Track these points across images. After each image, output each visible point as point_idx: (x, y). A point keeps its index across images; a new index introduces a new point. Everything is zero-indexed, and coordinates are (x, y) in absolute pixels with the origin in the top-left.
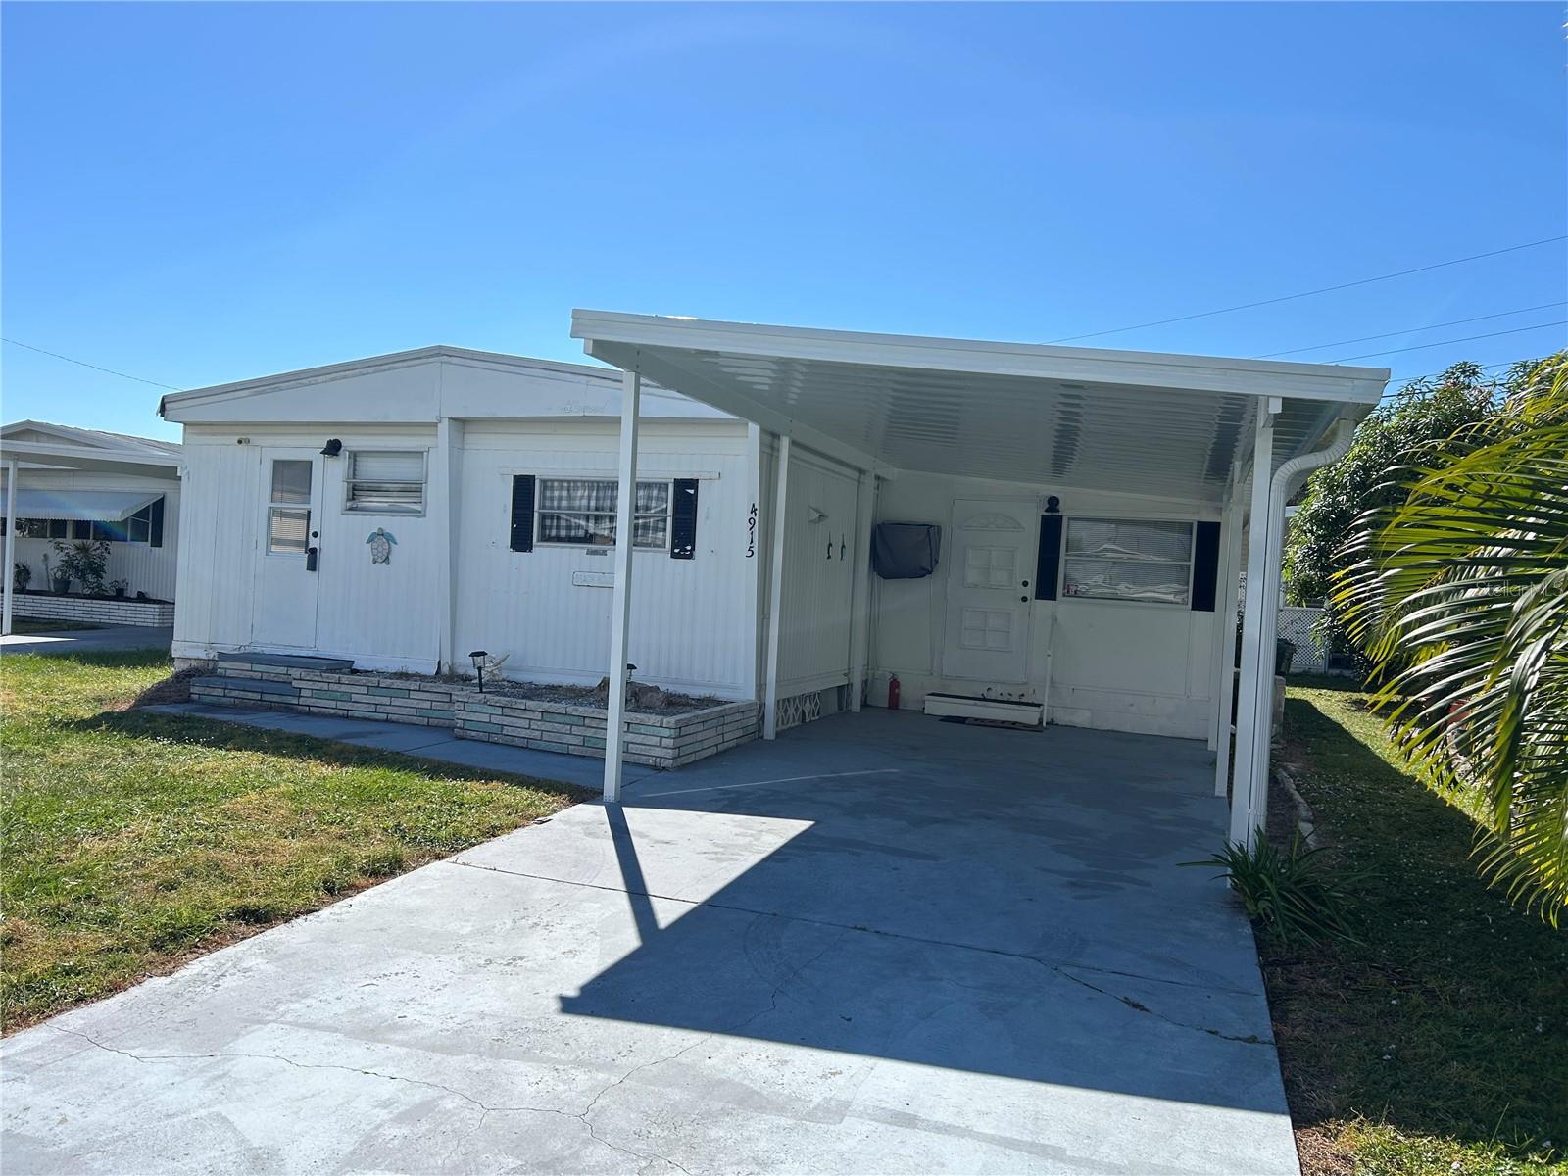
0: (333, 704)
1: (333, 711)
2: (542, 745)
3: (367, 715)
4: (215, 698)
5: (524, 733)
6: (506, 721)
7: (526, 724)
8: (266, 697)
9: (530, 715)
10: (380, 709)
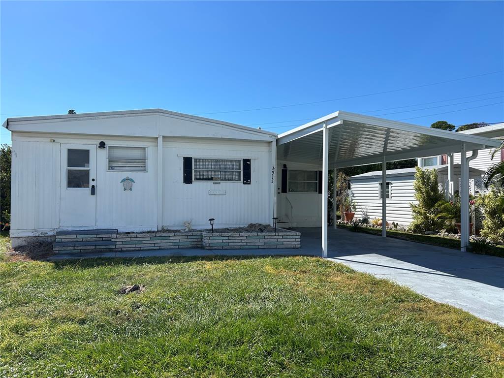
0: (134, 246)
1: (133, 249)
2: (247, 247)
3: (150, 248)
4: (69, 251)
5: (239, 244)
6: (230, 241)
7: (240, 241)
8: (98, 247)
9: (241, 238)
10: (156, 245)
